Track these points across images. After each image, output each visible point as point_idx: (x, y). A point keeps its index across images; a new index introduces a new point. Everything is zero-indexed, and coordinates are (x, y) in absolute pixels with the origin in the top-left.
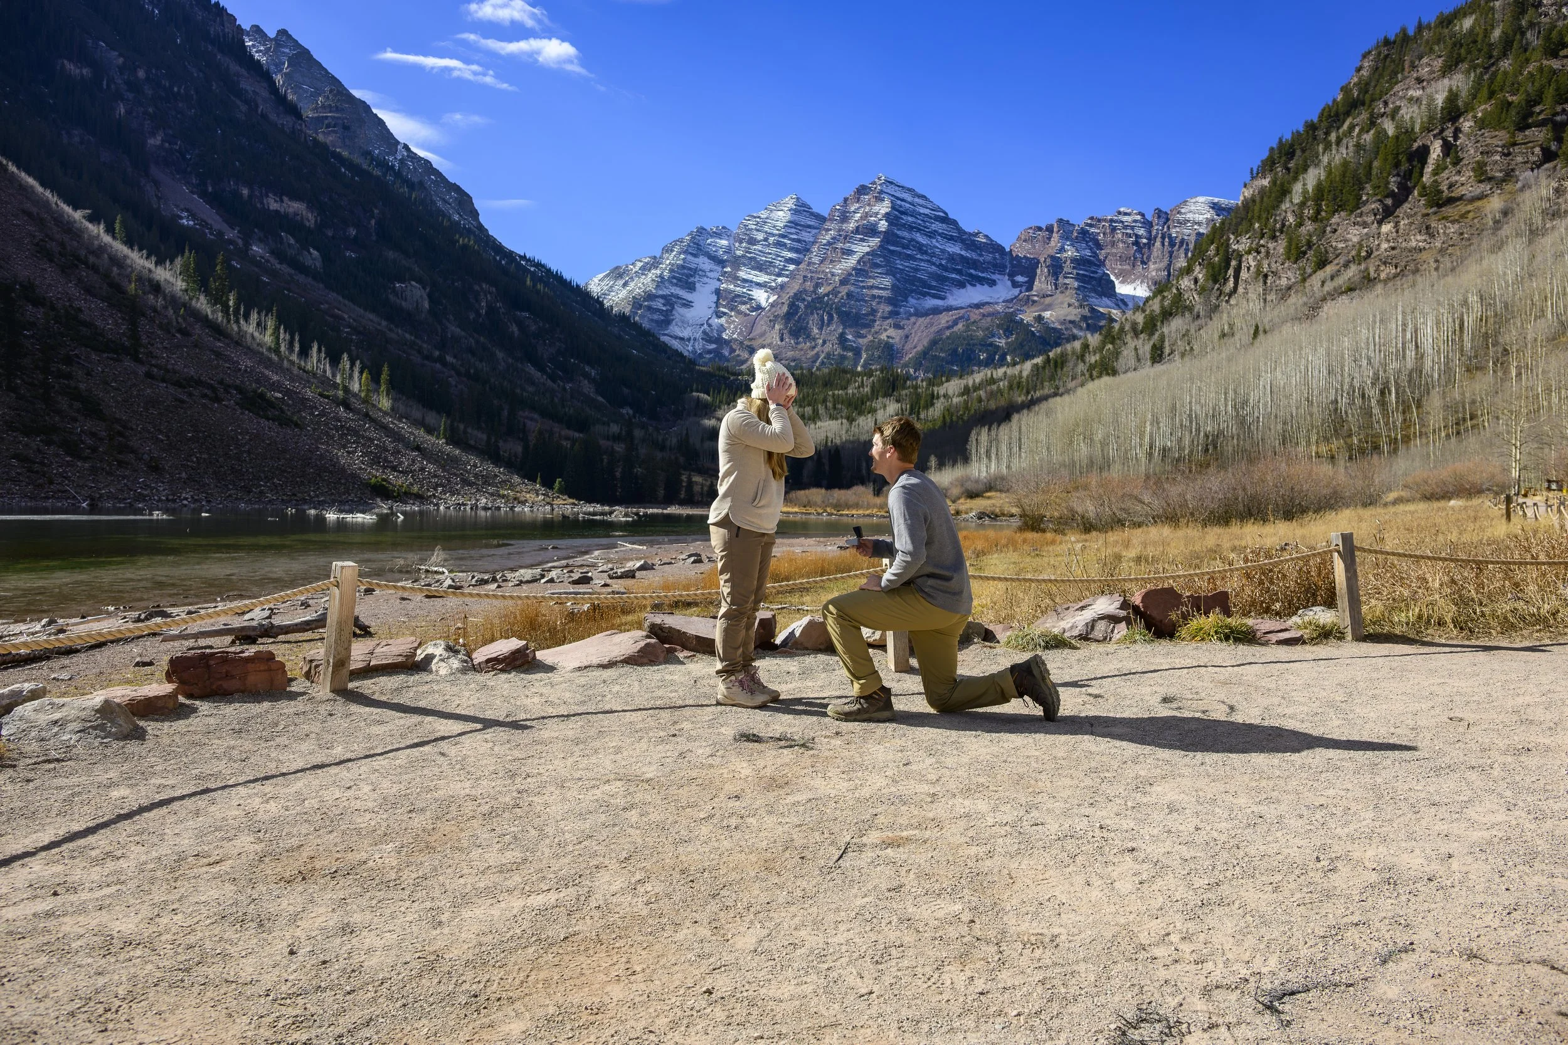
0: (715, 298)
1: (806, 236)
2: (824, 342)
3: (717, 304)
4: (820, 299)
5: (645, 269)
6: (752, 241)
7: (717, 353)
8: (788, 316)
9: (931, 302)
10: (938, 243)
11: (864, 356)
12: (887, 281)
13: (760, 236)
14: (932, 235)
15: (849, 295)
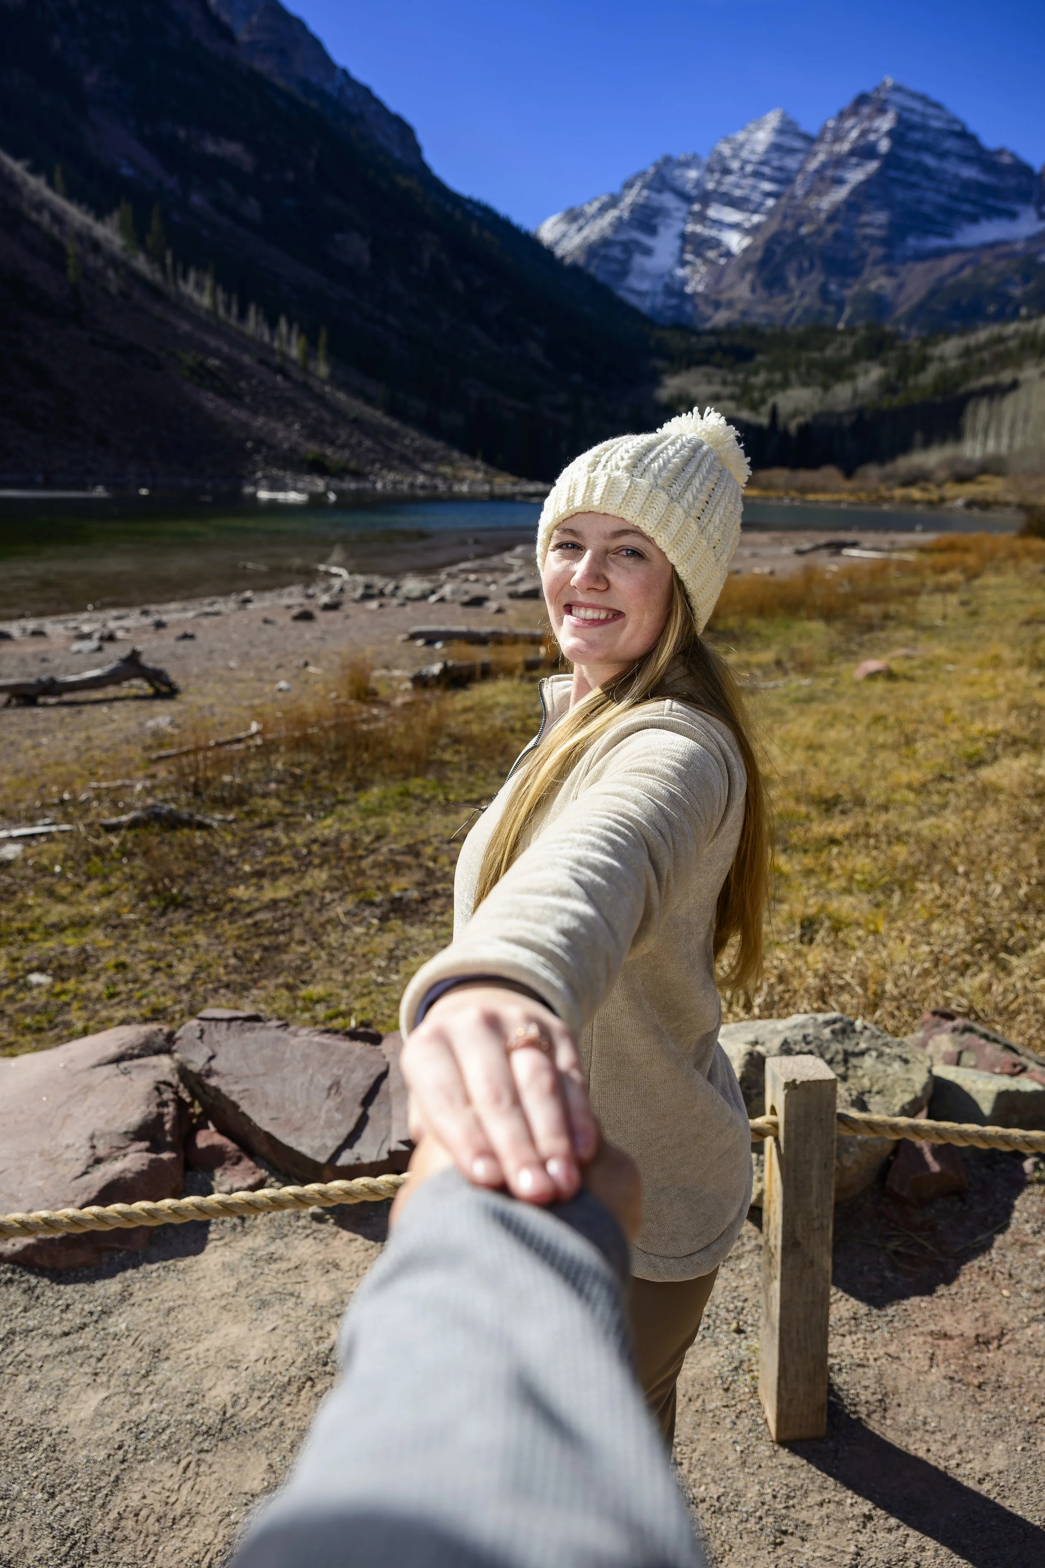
0: (678, 243)
1: (791, 163)
2: (803, 295)
3: (682, 251)
4: (800, 240)
5: (604, 209)
6: (727, 171)
7: (678, 308)
8: (763, 263)
9: (935, 242)
10: (952, 166)
11: (848, 311)
12: (881, 217)
13: (735, 165)
14: (943, 155)
15: (837, 236)
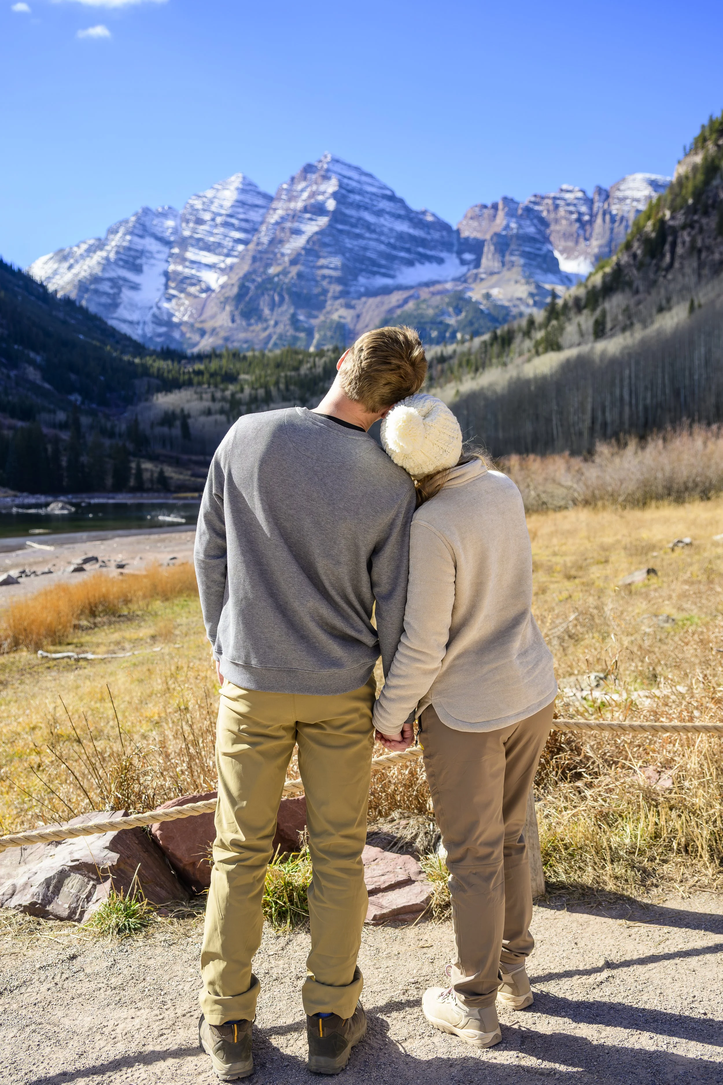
0: (163, 280)
1: (254, 216)
2: (276, 323)
3: (167, 286)
4: (270, 279)
5: (91, 250)
6: (200, 221)
7: (167, 335)
8: (240, 297)
9: (381, 281)
10: (386, 222)
11: (317, 336)
12: (336, 261)
13: (207, 216)
14: (379, 213)
15: (300, 275)
